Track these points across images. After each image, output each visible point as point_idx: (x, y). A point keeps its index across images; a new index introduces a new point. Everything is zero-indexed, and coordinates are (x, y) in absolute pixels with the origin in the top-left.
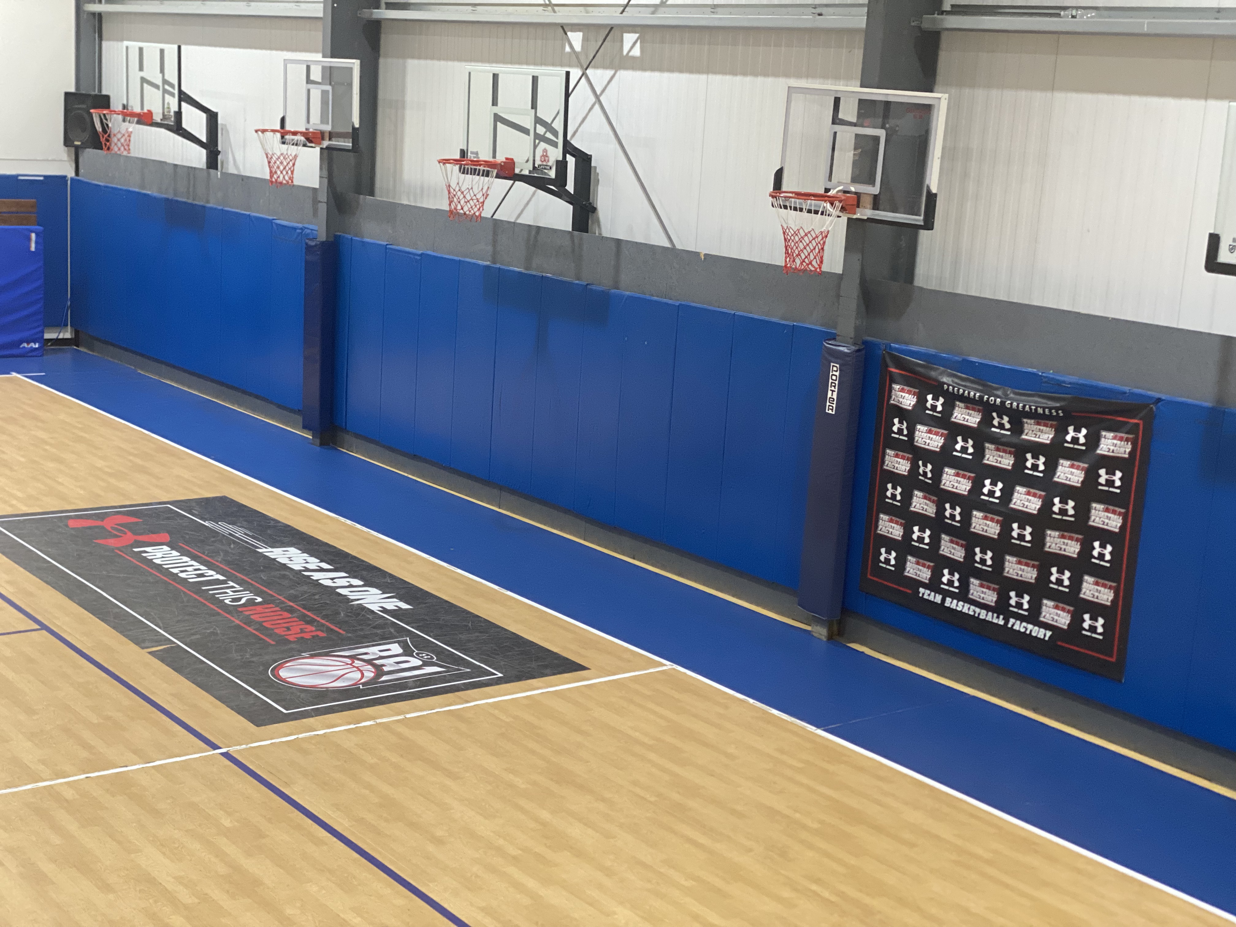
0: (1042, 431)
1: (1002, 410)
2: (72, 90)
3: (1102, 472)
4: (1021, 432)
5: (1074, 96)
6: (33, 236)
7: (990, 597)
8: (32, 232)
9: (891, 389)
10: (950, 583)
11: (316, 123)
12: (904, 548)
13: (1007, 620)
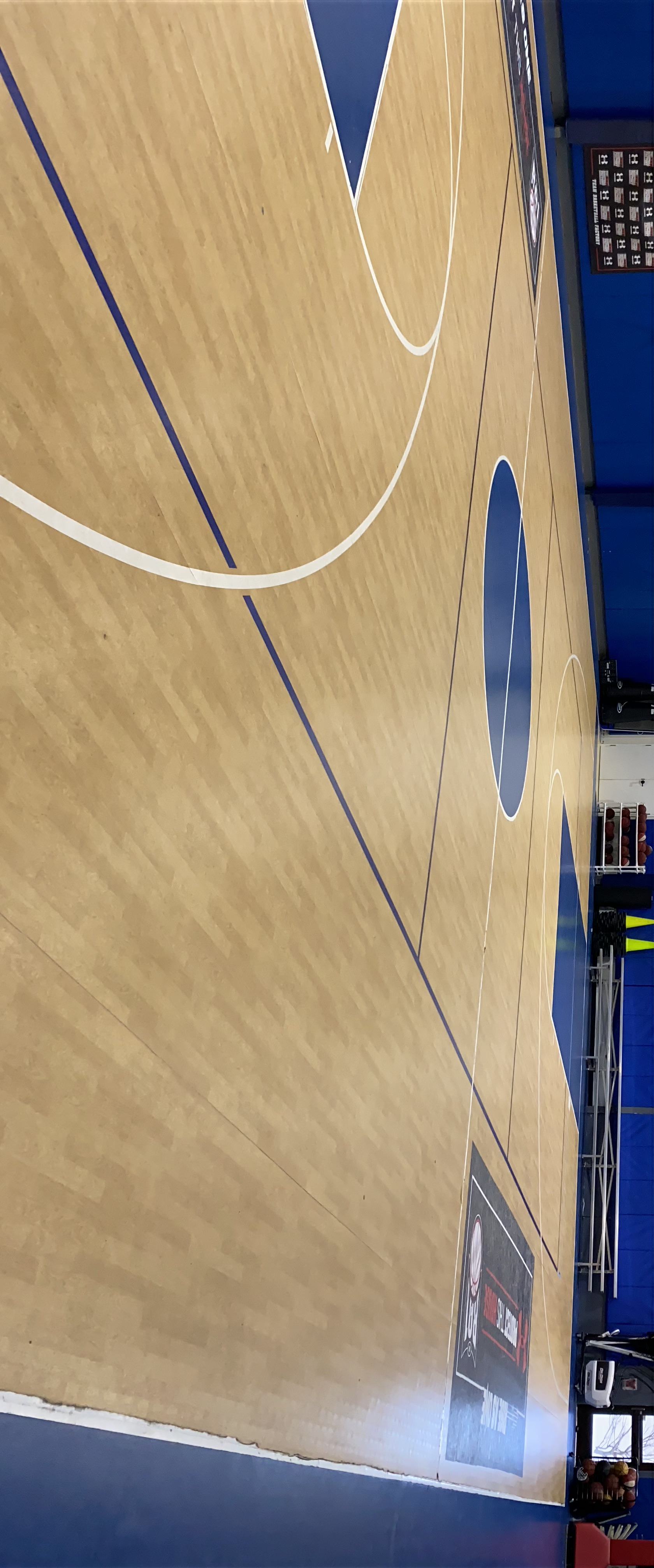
7: (604, 217)
10: (603, 195)
12: (612, 169)
13: (597, 224)
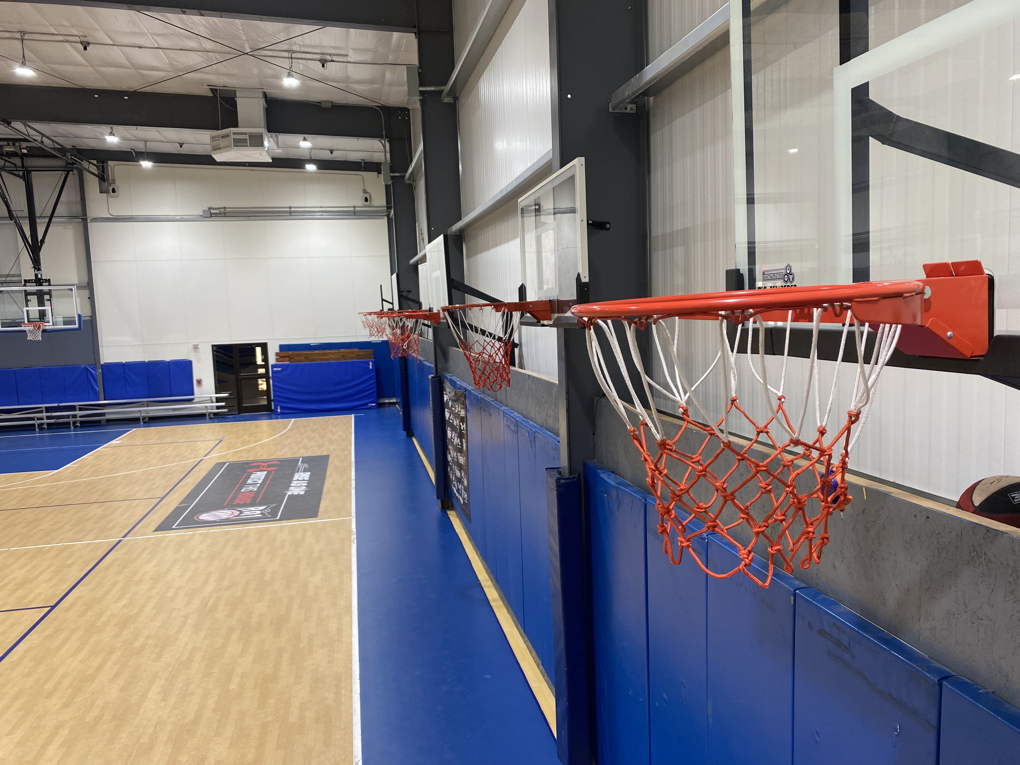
3: (461, 424)
8: (371, 361)
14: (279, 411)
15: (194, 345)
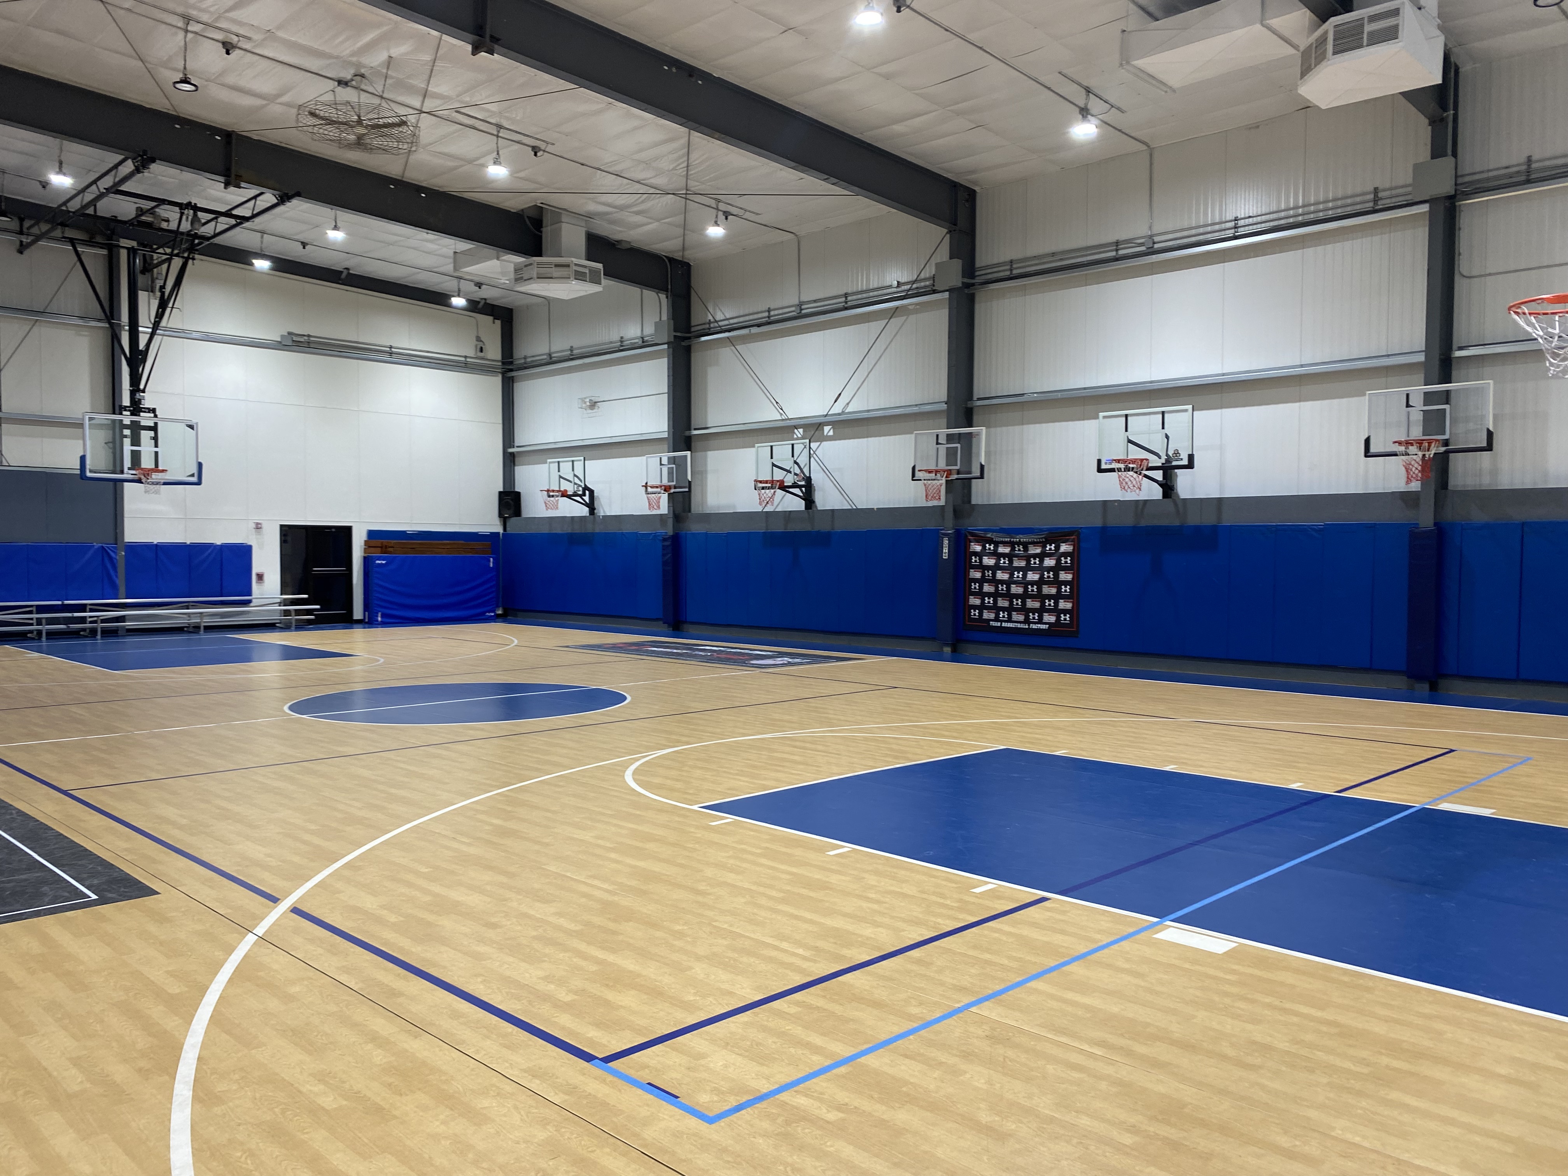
0: (1036, 549)
1: (1019, 543)
2: (502, 490)
3: (1063, 558)
4: (1028, 551)
5: (1032, 426)
6: (491, 559)
7: (1021, 618)
8: (491, 557)
9: (970, 545)
10: (1004, 617)
11: (665, 481)
12: (982, 608)
13: (1029, 625)
14: (379, 619)
15: (257, 524)
